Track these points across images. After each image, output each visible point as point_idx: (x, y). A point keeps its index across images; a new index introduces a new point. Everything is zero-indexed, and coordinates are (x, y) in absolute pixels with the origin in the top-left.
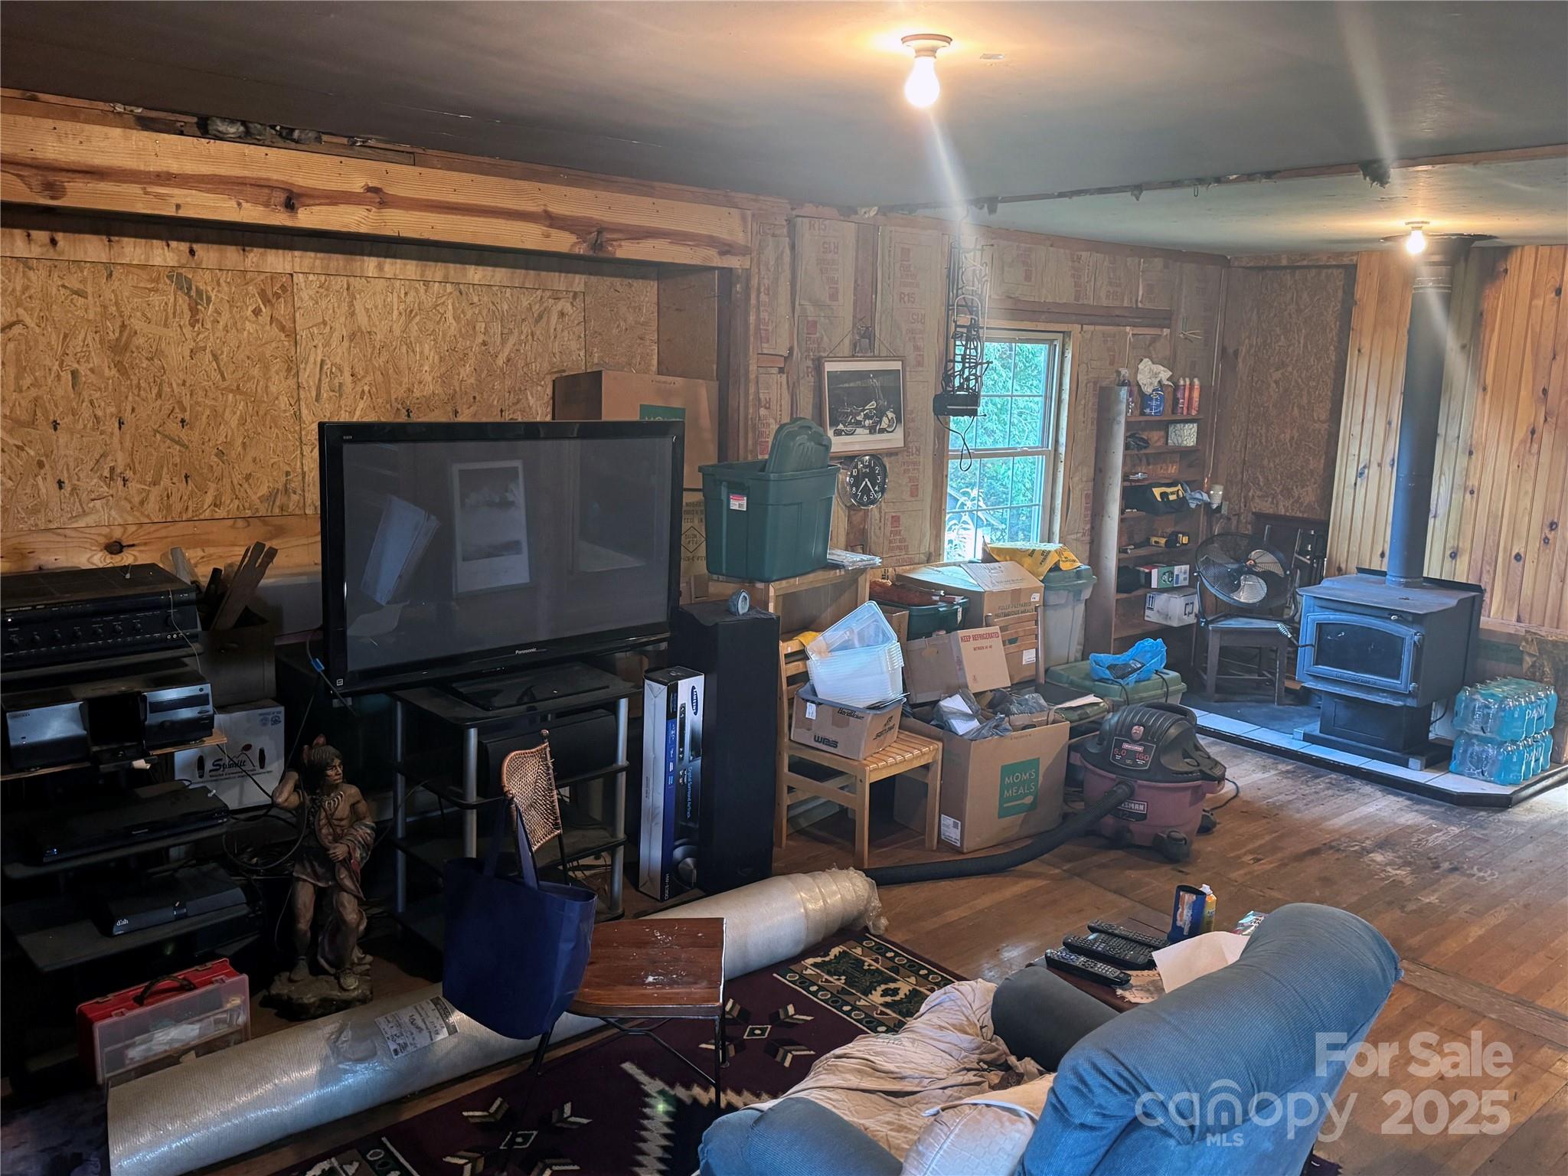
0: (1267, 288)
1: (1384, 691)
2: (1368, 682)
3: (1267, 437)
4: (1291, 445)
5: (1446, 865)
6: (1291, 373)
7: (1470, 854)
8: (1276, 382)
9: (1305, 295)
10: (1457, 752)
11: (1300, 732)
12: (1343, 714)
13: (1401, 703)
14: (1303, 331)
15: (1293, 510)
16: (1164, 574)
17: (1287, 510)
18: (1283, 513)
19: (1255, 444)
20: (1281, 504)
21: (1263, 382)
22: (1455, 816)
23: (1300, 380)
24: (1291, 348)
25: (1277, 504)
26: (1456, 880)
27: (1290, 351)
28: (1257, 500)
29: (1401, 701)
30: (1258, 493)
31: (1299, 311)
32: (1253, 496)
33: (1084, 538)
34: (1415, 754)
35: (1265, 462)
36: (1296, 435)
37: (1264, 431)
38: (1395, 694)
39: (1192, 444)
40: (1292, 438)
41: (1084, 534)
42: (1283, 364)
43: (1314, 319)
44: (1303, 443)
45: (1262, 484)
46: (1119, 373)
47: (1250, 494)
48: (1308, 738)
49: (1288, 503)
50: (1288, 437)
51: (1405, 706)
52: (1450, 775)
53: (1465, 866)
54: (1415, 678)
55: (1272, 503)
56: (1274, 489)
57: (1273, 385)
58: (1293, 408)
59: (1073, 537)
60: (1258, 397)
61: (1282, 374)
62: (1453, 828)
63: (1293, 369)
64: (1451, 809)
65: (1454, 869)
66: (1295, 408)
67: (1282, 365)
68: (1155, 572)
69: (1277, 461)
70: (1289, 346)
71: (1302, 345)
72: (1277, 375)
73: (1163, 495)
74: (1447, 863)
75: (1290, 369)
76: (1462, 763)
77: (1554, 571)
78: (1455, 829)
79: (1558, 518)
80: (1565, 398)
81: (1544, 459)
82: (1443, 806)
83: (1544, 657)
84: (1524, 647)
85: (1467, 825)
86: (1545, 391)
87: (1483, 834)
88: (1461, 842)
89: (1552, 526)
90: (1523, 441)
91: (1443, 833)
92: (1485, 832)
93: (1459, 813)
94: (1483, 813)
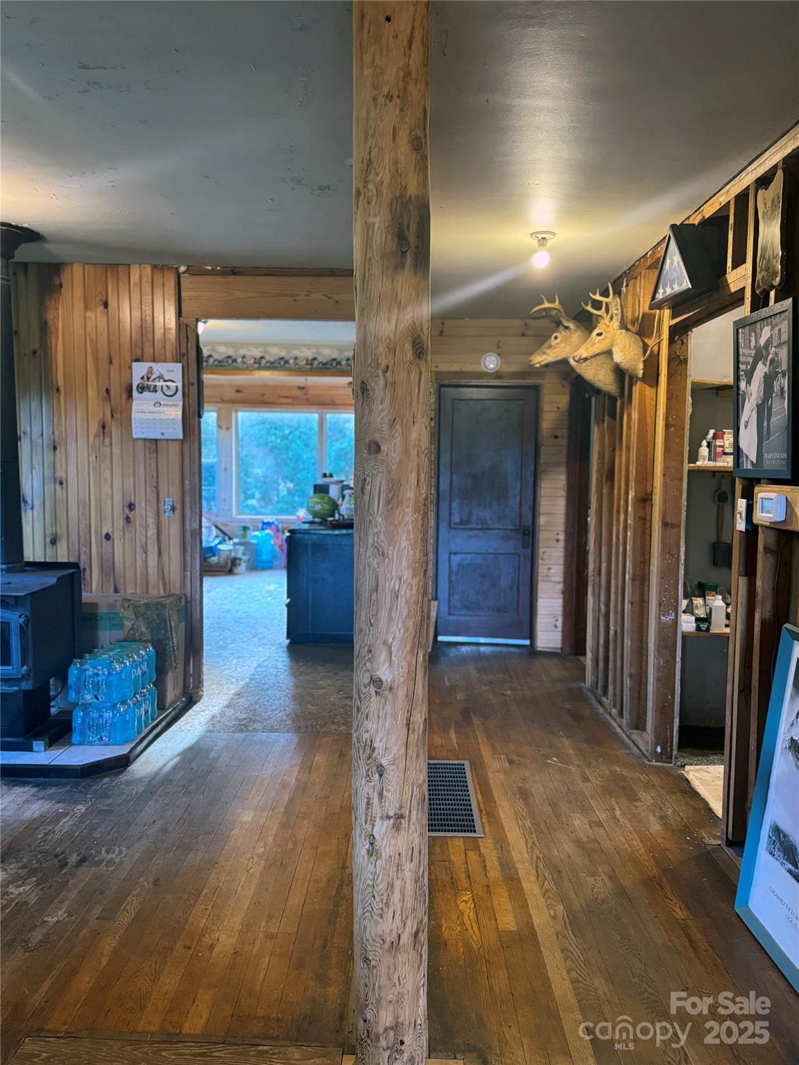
5: (74, 859)
7: (97, 834)
10: (77, 721)
13: (17, 688)
22: (80, 792)
26: (86, 873)
29: (16, 686)
52: (72, 748)
53: (93, 852)
54: (26, 659)
62: (79, 807)
64: (77, 785)
65: (83, 860)
74: (75, 855)
76: (82, 734)
77: (138, 545)
78: (81, 808)
79: (135, 499)
80: (124, 396)
81: (116, 450)
82: (69, 783)
83: (140, 619)
84: (122, 613)
85: (92, 798)
86: (108, 391)
87: (107, 805)
88: (88, 822)
89: (131, 507)
90: (97, 435)
91: (69, 817)
92: (109, 801)
93: (85, 787)
94: (106, 780)
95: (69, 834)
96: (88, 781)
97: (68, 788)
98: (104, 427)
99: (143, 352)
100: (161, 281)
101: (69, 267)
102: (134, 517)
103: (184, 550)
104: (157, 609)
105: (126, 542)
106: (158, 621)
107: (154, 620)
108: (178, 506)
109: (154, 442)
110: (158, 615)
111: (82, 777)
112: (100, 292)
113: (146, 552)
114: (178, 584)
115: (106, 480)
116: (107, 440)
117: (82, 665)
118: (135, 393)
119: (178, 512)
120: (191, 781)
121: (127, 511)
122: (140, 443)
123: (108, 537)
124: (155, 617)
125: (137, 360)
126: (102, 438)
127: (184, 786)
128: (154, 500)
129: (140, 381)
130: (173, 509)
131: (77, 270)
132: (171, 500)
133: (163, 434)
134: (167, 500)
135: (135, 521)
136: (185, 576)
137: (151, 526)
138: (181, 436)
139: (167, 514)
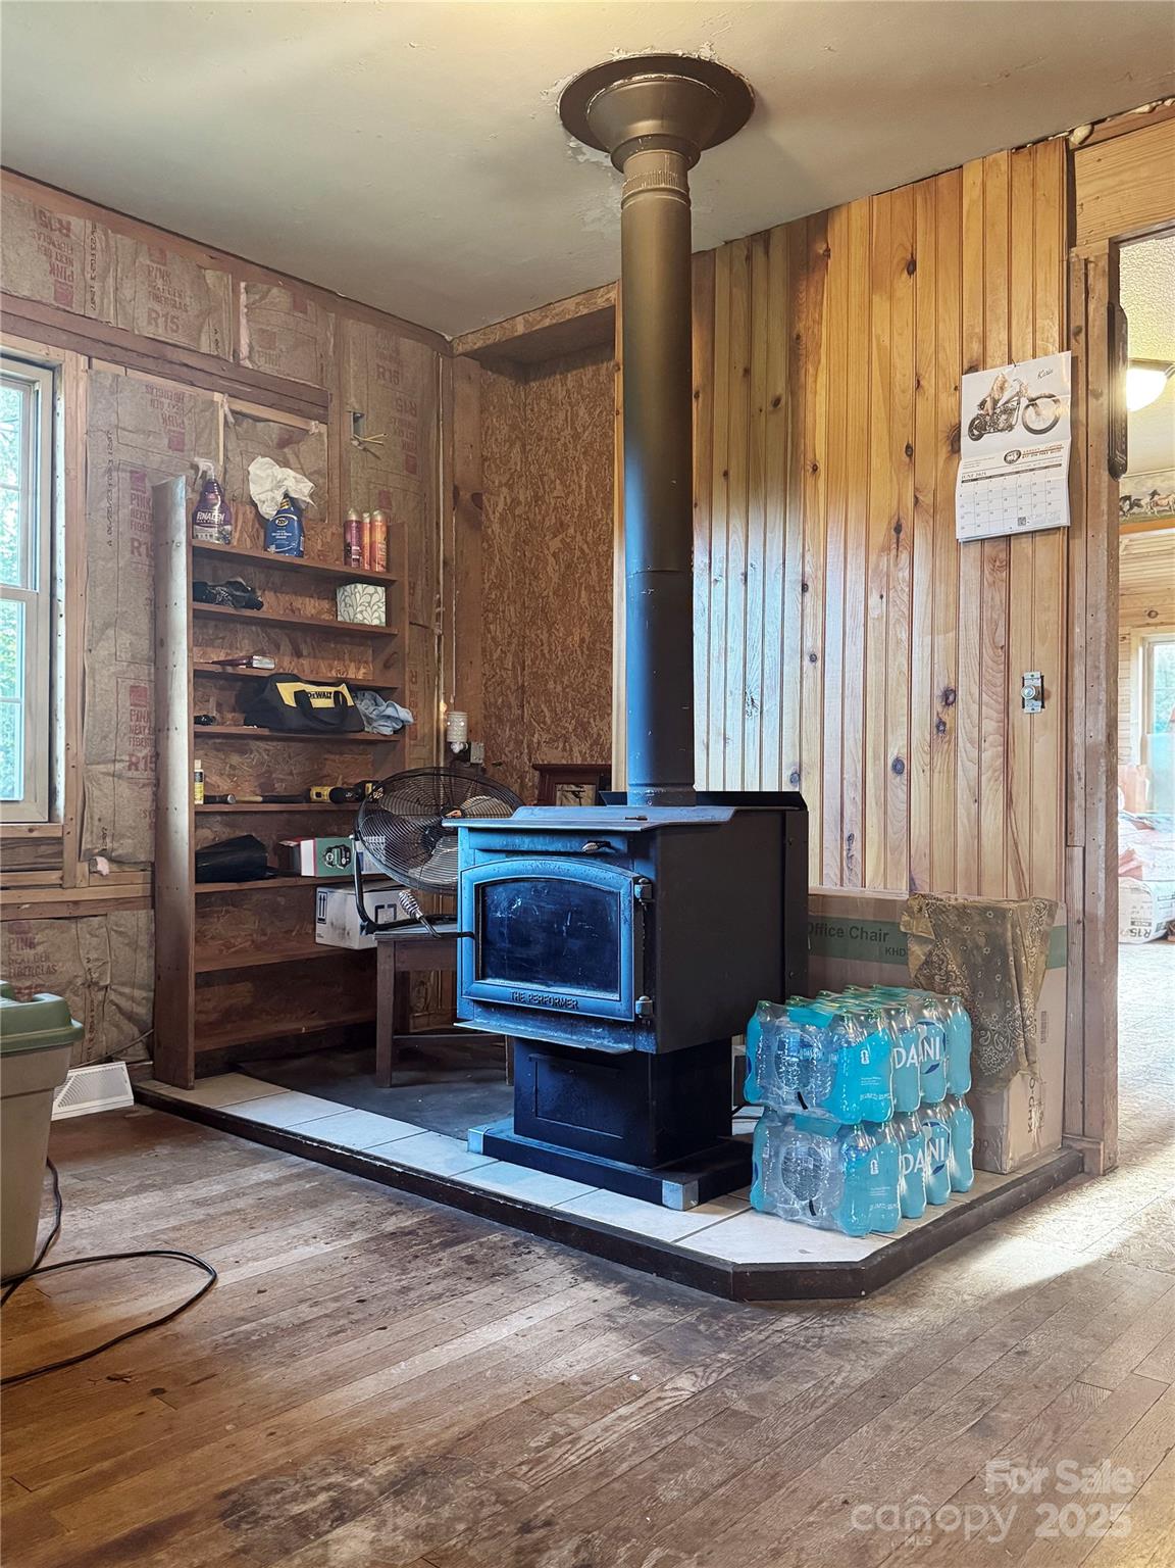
0: (532, 410)
1: (598, 1022)
2: (565, 1005)
3: (550, 645)
4: (582, 653)
6: (573, 538)
8: (554, 555)
9: (582, 412)
11: (476, 1135)
12: (548, 1084)
13: (627, 1047)
14: (585, 467)
15: (592, 756)
16: (330, 850)
17: (584, 759)
18: (579, 762)
19: (537, 658)
20: (576, 749)
21: (538, 558)
23: (585, 547)
24: (571, 498)
25: (571, 750)
27: (569, 502)
28: (544, 748)
29: (627, 1041)
30: (546, 737)
31: (576, 437)
32: (539, 743)
33: (133, 773)
34: (676, 1170)
35: (551, 685)
36: (587, 635)
37: (544, 637)
38: (614, 1026)
39: (376, 622)
40: (582, 640)
41: (133, 765)
42: (562, 524)
43: (597, 446)
44: (598, 645)
45: (549, 721)
46: (195, 468)
47: (535, 740)
48: (495, 1148)
49: (585, 747)
50: (577, 638)
51: (635, 1051)
54: (646, 981)
55: (564, 750)
56: (565, 728)
57: (551, 560)
58: (580, 592)
59: (102, 768)
60: (534, 584)
61: (562, 541)
63: (576, 532)
66: (583, 592)
67: (562, 526)
68: (307, 847)
69: (566, 680)
70: (567, 495)
71: (583, 491)
72: (555, 544)
73: (301, 697)
75: (571, 531)
77: (961, 783)
78: (685, 1385)
79: (957, 680)
80: (944, 451)
81: (921, 575)
82: (703, 1305)
83: (947, 941)
84: (907, 925)
85: (729, 1363)
86: (909, 450)
87: (751, 1399)
88: (673, 1438)
89: (949, 697)
90: (886, 549)
91: (641, 1402)
92: (762, 1387)
93: (729, 1327)
94: (789, 1321)
95: (604, 1461)
96: (747, 1311)
97: (690, 1318)
98: (898, 529)
99: (984, 348)
100: (1029, 178)
101: (844, 215)
102: (955, 719)
103: (1068, 797)
104: (986, 921)
105: (936, 775)
106: (986, 951)
107: (978, 948)
108: (1054, 689)
109: (1003, 546)
110: (987, 936)
111: (738, 1296)
112: (902, 245)
113: (978, 801)
114: (1051, 876)
115: (898, 642)
116: (904, 556)
117: (776, 1015)
118: (966, 441)
119: (1054, 702)
120: (1008, 1391)
121: (938, 706)
122: (974, 551)
123: (898, 767)
124: (981, 941)
125: (973, 369)
126: (894, 552)
127: (983, 1403)
128: (999, 679)
129: (977, 412)
130: (1042, 696)
131: (858, 214)
132: (1037, 675)
133: (1022, 521)
134: (1027, 675)
135: (956, 730)
136: (1069, 859)
137: (990, 739)
138: (1064, 521)
139: (1028, 709)
